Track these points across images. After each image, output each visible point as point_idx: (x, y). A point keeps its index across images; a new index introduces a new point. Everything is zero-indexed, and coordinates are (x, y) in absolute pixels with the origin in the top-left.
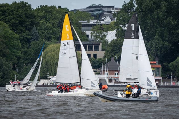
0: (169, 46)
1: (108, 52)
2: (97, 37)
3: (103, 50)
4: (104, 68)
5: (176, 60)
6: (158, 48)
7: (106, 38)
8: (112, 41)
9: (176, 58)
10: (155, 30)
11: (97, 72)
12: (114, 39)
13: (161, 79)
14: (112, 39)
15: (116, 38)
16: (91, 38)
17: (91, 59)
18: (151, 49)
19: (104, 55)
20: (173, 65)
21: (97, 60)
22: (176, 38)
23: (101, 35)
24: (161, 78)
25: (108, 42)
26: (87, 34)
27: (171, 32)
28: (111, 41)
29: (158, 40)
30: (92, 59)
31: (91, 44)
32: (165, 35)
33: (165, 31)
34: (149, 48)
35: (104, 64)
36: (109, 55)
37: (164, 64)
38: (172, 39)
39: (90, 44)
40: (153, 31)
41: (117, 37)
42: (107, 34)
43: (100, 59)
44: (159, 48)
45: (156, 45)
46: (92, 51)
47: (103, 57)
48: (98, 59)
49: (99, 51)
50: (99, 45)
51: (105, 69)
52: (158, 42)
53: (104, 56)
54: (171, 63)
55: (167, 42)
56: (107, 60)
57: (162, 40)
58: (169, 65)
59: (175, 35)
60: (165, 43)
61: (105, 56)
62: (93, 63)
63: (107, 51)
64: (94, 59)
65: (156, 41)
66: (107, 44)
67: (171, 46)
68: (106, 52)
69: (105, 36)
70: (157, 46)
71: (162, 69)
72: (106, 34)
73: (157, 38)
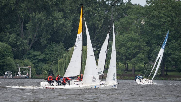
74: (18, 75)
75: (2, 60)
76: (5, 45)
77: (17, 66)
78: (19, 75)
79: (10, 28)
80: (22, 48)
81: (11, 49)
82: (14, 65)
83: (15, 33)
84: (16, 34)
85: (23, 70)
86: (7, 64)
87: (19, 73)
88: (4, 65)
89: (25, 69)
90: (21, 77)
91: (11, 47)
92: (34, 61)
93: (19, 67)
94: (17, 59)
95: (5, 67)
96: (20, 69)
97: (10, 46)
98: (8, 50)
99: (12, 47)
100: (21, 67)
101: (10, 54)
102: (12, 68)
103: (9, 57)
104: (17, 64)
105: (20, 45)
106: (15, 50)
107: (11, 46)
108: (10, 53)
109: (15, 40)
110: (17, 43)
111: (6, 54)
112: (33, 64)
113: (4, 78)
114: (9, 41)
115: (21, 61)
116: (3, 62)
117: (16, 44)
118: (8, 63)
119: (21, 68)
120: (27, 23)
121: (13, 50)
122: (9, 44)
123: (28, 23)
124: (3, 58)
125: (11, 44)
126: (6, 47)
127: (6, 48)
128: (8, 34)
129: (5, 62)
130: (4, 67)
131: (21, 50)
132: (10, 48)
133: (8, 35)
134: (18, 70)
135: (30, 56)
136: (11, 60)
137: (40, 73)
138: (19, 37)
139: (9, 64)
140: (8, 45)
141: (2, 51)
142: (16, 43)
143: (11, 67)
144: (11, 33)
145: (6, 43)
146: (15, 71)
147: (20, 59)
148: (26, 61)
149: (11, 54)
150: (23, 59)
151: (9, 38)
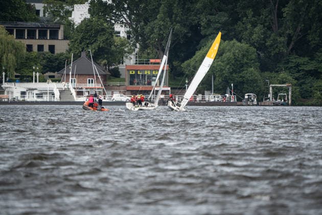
0: (182, 32)
1: (75, 41)
2: (54, 15)
3: (65, 38)
4: (68, 70)
5: (194, 57)
6: (162, 34)
7: (71, 17)
8: (82, 22)
9: (194, 54)
10: (157, 3)
11: (56, 78)
12: (85, 19)
13: (169, 91)
14: (83, 19)
15: (88, 16)
16: (44, 16)
17: (45, 55)
18: (151, 37)
19: (67, 47)
20: (189, 65)
21: (56, 56)
22: (195, 18)
23: (62, 11)
24: (169, 89)
25: (74, 24)
26: (37, 9)
27: (186, 6)
28: (80, 22)
29: (163, 21)
30: (47, 55)
31: (45, 28)
32: (175, 11)
33: (175, 5)
34: (149, 34)
35: (68, 64)
36: (77, 48)
37: (174, 63)
38: (187, 18)
39: (41, 28)
40: (155, 4)
41: (92, 15)
42: (73, 10)
43: (62, 54)
44: (165, 35)
45: (160, 29)
46: (47, 39)
47: (67, 51)
48: (57, 54)
49: (58, 39)
50: (59, 28)
51: (70, 73)
52: (163, 25)
53: (68, 49)
54: (186, 62)
55: (179, 25)
56: (73, 57)
57: (170, 21)
58: (182, 66)
59: (193, 11)
60: (176, 27)
61: (70, 50)
62: (48, 62)
63: (72, 40)
64: (50, 54)
65: (159, 23)
66: (73, 28)
67: (186, 31)
68: (72, 42)
69: (69, 13)
70: (161, 32)
71: (171, 72)
72: (71, 9)
73: (162, 18)
74: (269, 99)
75: (240, 73)
76: (244, 45)
77: (266, 84)
78: (271, 99)
79: (253, 16)
80: (275, 52)
81: (255, 54)
82: (260, 83)
83: (261, 24)
84: (264, 27)
85: (277, 91)
86: (248, 80)
87: (269, 95)
88: (243, 83)
89: (281, 89)
90: (274, 103)
91: (255, 50)
92: (297, 75)
93: (271, 85)
94: (266, 71)
95: (245, 86)
96: (271, 89)
97: (253, 49)
98: (251, 55)
99: (257, 50)
100: (273, 85)
101: (253, 63)
102: (257, 86)
103: (251, 67)
104: (267, 79)
105: (271, 46)
106: (262, 55)
107: (255, 48)
108: (254, 60)
109: (263, 36)
110: (266, 42)
111: (246, 63)
112: (296, 79)
113: (243, 105)
114: (251, 39)
115: (273, 74)
116: (241, 77)
117: (264, 44)
118: (251, 78)
119: (273, 88)
120: (284, 7)
121: (259, 55)
122: (252, 45)
123: (286, 5)
124: (241, 69)
125: (255, 44)
126: (247, 49)
127: (248, 52)
128: (249, 26)
129: (244, 77)
130: (243, 85)
131: (273, 54)
132: (254, 52)
133: (249, 28)
134: (269, 90)
135: (291, 65)
136: (255, 72)
137: (307, 97)
138: (269, 32)
139: (252, 81)
140: (250, 46)
141: (240, 56)
142: (264, 42)
143: (255, 85)
144: (254, 25)
145: (247, 44)
146: (263, 93)
147: (271, 72)
148: (282, 75)
149: (256, 62)
150: (277, 72)
151: (251, 34)
